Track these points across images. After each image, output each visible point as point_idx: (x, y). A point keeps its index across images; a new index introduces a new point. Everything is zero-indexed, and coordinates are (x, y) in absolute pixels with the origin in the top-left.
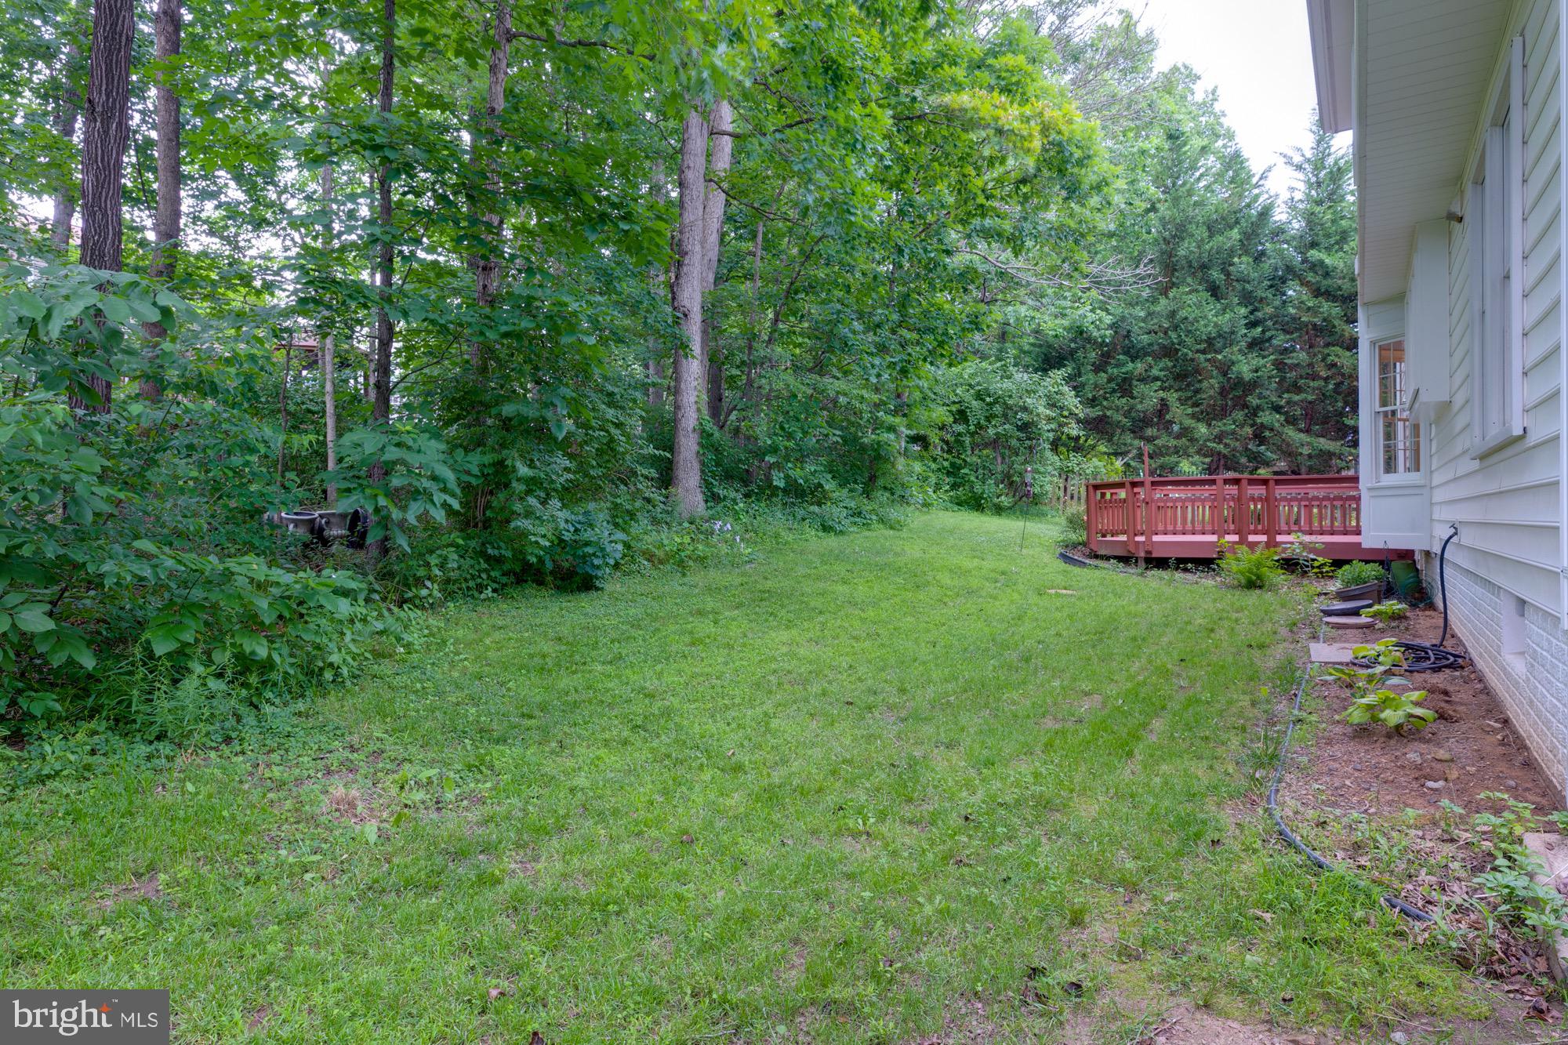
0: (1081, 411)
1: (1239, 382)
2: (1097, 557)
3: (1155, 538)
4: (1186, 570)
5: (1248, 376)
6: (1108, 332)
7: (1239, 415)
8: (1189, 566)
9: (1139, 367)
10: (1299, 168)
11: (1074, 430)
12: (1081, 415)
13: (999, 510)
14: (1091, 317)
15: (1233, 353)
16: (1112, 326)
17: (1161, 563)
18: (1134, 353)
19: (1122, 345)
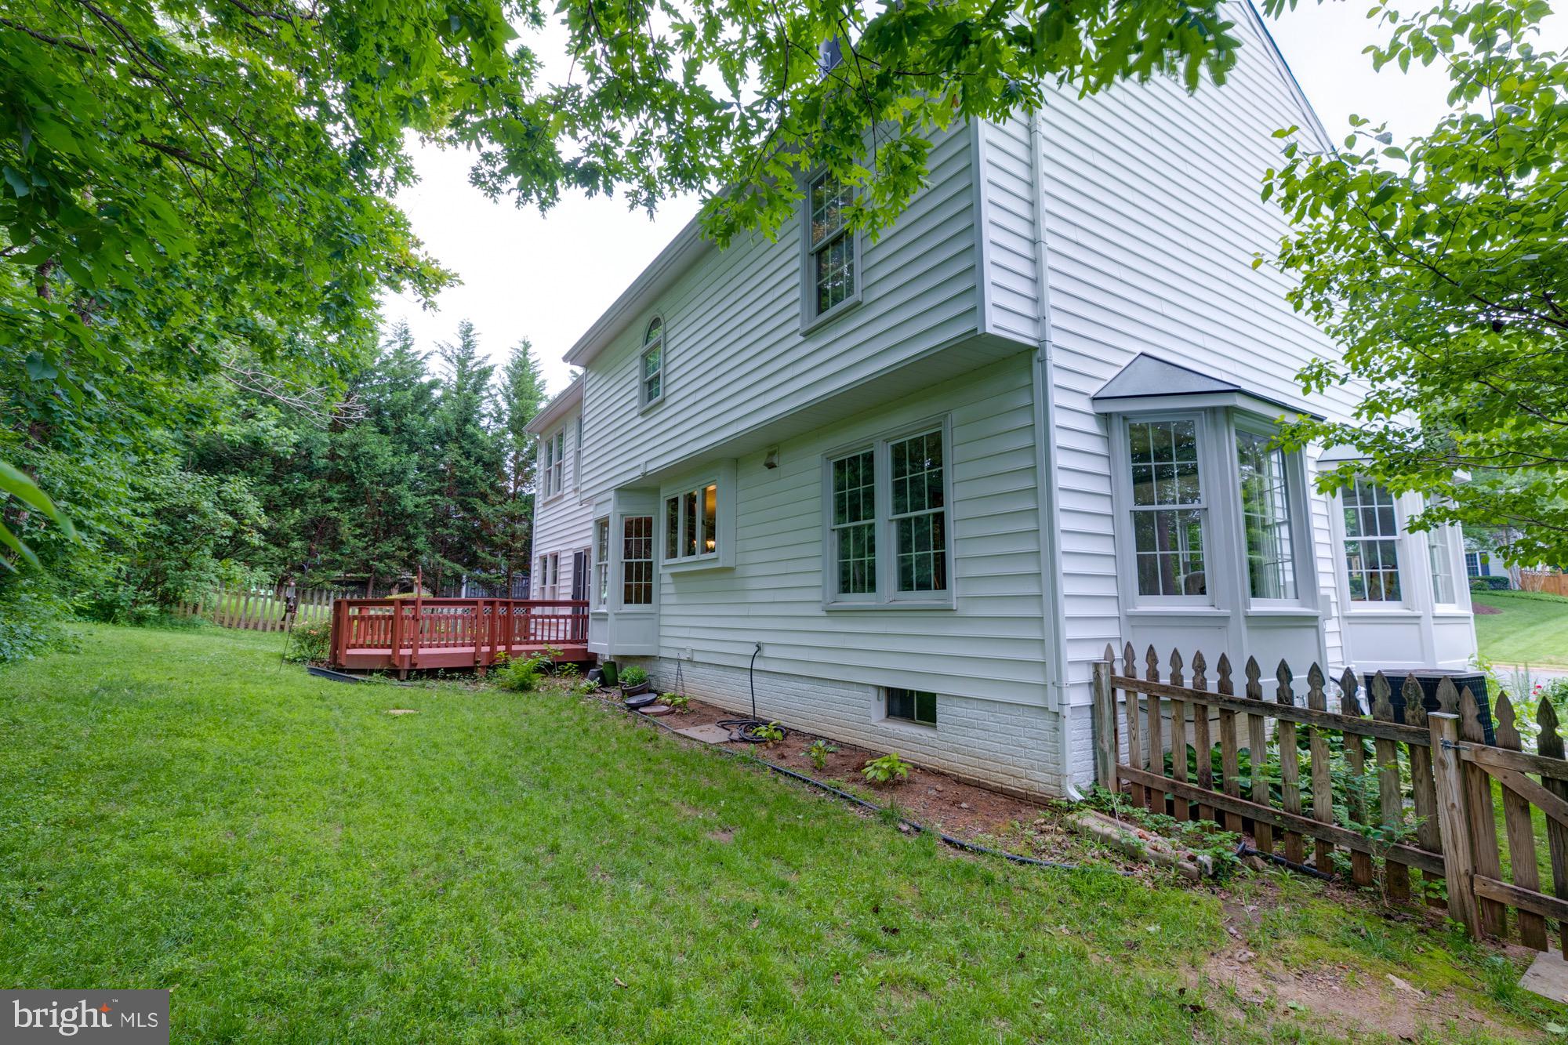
0: (264, 522)
1: (404, 514)
2: (342, 671)
3: (421, 651)
4: (452, 678)
5: (410, 509)
6: (292, 450)
7: (398, 541)
8: (457, 675)
9: (316, 486)
10: (449, 360)
11: (256, 539)
12: (265, 526)
13: (140, 620)
14: (274, 432)
15: (401, 489)
16: (296, 445)
17: (432, 673)
18: (312, 474)
19: (302, 462)
